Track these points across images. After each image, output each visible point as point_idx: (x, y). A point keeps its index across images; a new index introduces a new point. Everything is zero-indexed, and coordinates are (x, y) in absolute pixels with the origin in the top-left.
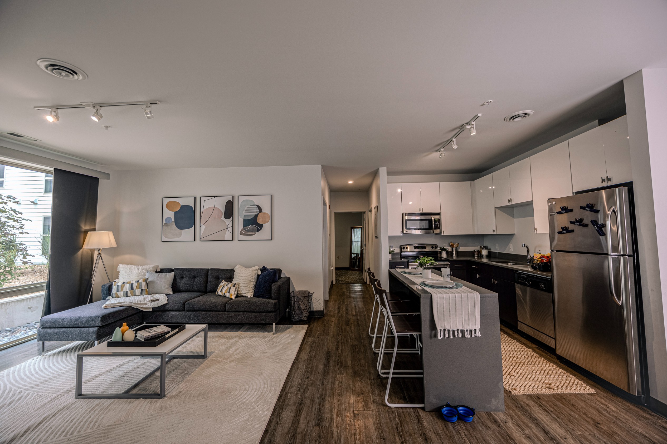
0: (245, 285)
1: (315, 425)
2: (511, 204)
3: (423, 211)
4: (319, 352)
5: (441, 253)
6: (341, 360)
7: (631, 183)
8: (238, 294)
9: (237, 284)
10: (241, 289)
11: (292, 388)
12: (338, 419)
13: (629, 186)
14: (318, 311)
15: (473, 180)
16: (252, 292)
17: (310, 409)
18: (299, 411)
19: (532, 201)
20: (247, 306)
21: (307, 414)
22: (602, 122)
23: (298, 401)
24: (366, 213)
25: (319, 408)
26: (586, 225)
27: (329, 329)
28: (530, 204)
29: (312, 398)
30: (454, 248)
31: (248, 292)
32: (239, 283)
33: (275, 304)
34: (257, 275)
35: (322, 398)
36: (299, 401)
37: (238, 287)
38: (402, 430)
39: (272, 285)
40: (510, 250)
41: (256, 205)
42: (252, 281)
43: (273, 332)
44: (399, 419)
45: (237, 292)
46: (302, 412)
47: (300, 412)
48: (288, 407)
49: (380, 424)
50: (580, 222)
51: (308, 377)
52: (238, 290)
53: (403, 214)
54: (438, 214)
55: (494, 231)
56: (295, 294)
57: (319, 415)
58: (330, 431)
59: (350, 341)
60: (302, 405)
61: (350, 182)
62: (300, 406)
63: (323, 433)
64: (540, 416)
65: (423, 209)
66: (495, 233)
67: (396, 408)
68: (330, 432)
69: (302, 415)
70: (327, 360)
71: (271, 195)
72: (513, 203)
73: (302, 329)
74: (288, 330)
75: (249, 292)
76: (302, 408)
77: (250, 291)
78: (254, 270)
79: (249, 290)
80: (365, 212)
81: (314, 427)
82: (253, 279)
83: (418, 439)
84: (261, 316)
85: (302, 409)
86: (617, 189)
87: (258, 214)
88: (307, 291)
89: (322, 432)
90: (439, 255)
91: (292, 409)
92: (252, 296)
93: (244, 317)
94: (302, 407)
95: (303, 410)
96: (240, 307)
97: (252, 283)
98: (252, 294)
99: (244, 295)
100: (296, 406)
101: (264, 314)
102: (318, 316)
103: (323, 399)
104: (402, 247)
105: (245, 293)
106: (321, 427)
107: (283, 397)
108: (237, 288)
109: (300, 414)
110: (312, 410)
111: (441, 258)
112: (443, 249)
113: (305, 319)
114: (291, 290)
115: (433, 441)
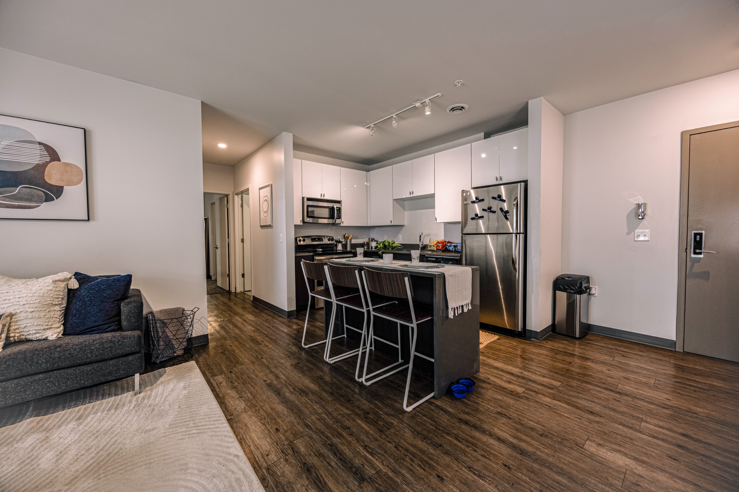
0: (37, 315)
1: (360, 484)
2: (411, 196)
3: (324, 196)
4: (256, 390)
5: (336, 245)
6: (298, 388)
7: (527, 181)
8: (8, 337)
9: (7, 317)
10: (22, 326)
11: (269, 456)
12: (376, 457)
13: (526, 182)
14: (198, 336)
15: (368, 171)
16: (60, 327)
17: (330, 468)
18: (317, 482)
19: (434, 194)
20: (59, 358)
21: (332, 476)
22: (487, 136)
23: (299, 469)
24: (230, 198)
25: (340, 459)
26: (494, 212)
27: (236, 356)
28: (432, 196)
29: (316, 453)
30: (348, 241)
31: (47, 329)
32: (13, 312)
33: (139, 337)
34: (66, 290)
35: (328, 444)
36: (301, 467)
37: (9, 322)
38: (443, 427)
39: (122, 304)
40: (399, 240)
41: (40, 143)
42: (56, 305)
43: (134, 390)
44: (429, 419)
45: (8, 334)
46: (323, 480)
47: (320, 482)
48: (294, 486)
49: (420, 434)
50: (490, 209)
51: (277, 429)
52: (8, 330)
53: (303, 198)
54: (339, 202)
55: (391, 222)
56: (156, 315)
57: (348, 467)
58: (384, 477)
59: (282, 361)
60: (312, 470)
61: (222, 146)
62: (311, 474)
63: (380, 485)
64: (496, 364)
65: (324, 195)
66: (392, 224)
67: (414, 409)
68: (386, 477)
69: (328, 482)
70: (280, 395)
71: (84, 129)
72: (414, 195)
73: (190, 370)
74: (162, 379)
75: (51, 328)
76: (317, 475)
77: (54, 326)
78: (59, 281)
79: (50, 324)
80: (229, 195)
81: (361, 487)
82: (60, 299)
83: (462, 427)
84: (104, 368)
85: (319, 475)
86: (519, 184)
87: (47, 163)
88: (180, 308)
89: (377, 485)
90: (335, 248)
91: (303, 485)
92: (60, 335)
93: (49, 382)
94: (316, 473)
95: (322, 476)
96: (37, 363)
97: (57, 308)
98: (59, 330)
99: (30, 337)
100: (305, 477)
101: (111, 362)
102: (200, 344)
103: (331, 445)
104: (298, 239)
105: (35, 333)
106: (369, 480)
107: (269, 478)
108: (7, 325)
109: (323, 483)
110: (332, 467)
111: (337, 250)
112: (340, 242)
113: (180, 352)
114: (145, 311)
115: (472, 421)
